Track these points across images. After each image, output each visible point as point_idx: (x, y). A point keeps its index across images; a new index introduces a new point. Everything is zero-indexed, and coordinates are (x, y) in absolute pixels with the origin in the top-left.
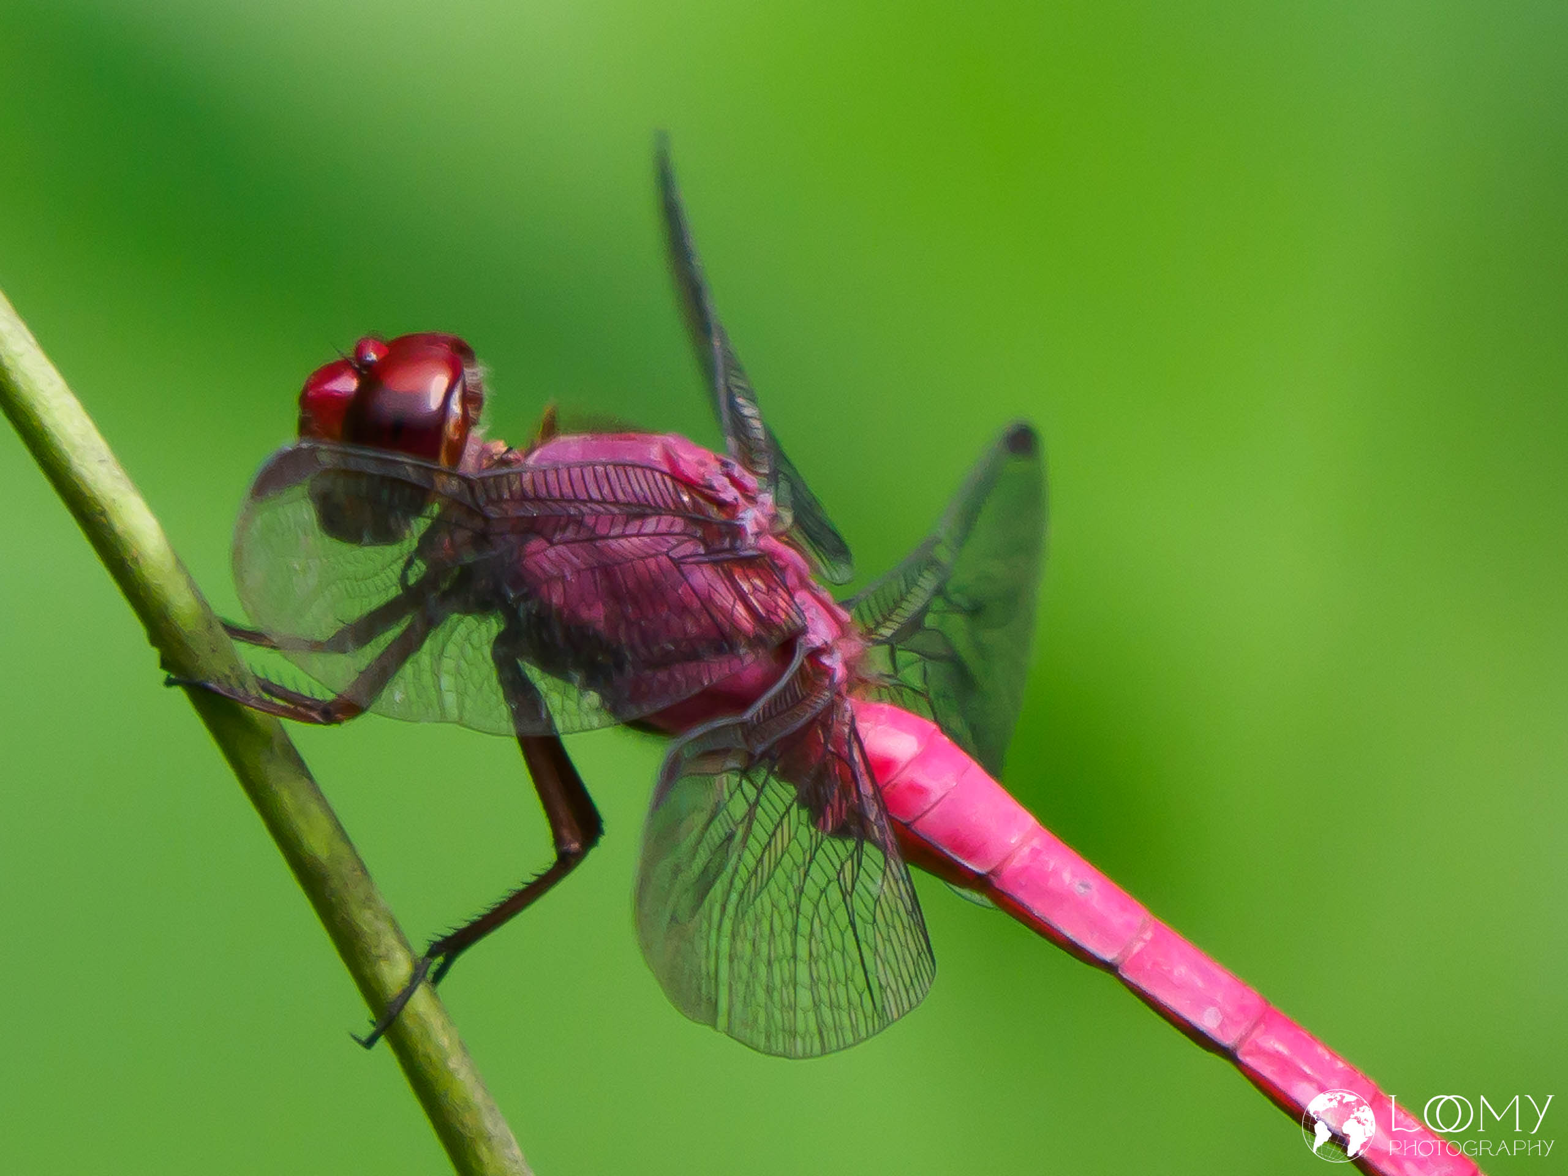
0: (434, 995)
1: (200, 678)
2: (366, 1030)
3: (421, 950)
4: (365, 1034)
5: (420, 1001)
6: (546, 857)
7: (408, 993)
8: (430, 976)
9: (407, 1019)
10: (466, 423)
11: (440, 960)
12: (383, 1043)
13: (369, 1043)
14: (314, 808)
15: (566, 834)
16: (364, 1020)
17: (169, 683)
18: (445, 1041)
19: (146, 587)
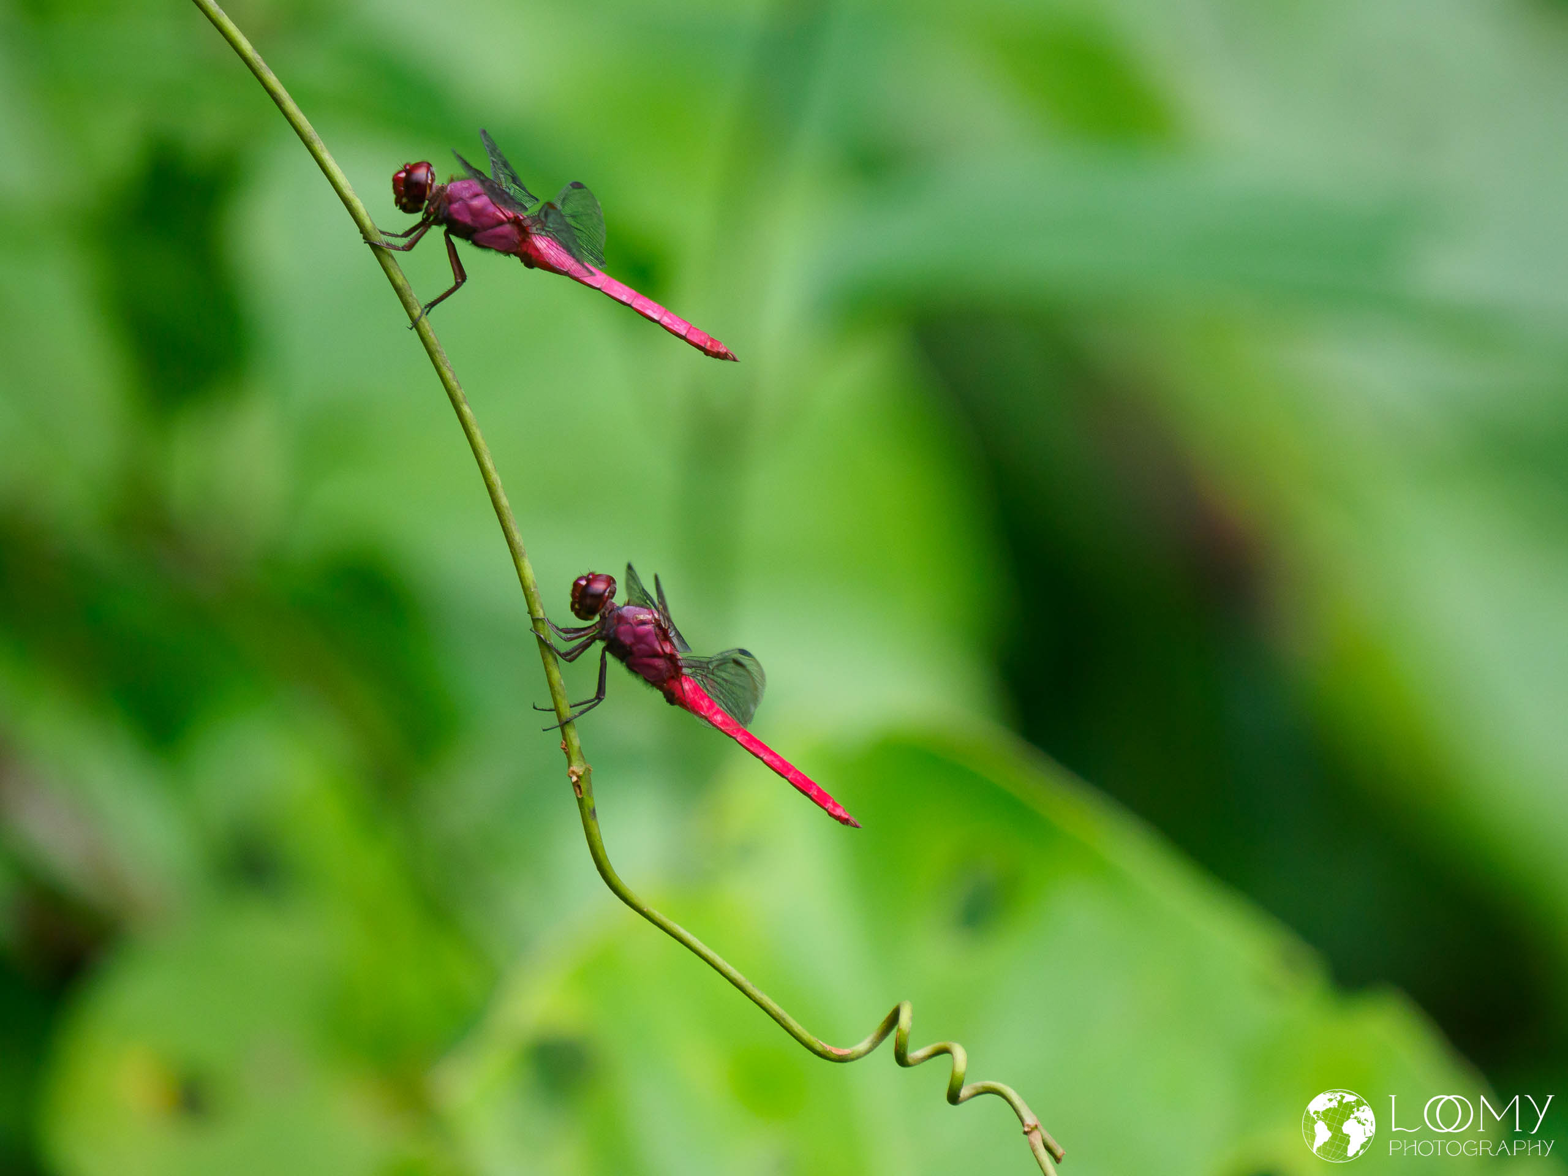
0: (426, 318)
1: (372, 241)
2: (410, 326)
3: (423, 307)
4: (410, 327)
5: (423, 319)
6: (453, 284)
7: (420, 317)
8: (425, 313)
9: (420, 324)
10: (433, 180)
11: (428, 309)
12: (414, 329)
13: (411, 329)
14: (399, 273)
15: (458, 277)
16: (409, 323)
17: (365, 243)
18: (428, 328)
19: (360, 219)
